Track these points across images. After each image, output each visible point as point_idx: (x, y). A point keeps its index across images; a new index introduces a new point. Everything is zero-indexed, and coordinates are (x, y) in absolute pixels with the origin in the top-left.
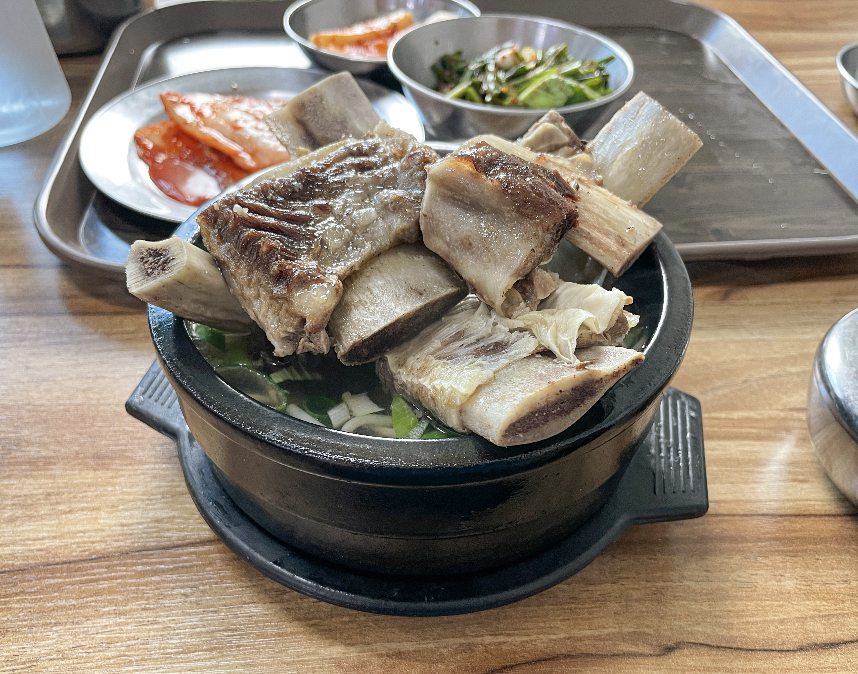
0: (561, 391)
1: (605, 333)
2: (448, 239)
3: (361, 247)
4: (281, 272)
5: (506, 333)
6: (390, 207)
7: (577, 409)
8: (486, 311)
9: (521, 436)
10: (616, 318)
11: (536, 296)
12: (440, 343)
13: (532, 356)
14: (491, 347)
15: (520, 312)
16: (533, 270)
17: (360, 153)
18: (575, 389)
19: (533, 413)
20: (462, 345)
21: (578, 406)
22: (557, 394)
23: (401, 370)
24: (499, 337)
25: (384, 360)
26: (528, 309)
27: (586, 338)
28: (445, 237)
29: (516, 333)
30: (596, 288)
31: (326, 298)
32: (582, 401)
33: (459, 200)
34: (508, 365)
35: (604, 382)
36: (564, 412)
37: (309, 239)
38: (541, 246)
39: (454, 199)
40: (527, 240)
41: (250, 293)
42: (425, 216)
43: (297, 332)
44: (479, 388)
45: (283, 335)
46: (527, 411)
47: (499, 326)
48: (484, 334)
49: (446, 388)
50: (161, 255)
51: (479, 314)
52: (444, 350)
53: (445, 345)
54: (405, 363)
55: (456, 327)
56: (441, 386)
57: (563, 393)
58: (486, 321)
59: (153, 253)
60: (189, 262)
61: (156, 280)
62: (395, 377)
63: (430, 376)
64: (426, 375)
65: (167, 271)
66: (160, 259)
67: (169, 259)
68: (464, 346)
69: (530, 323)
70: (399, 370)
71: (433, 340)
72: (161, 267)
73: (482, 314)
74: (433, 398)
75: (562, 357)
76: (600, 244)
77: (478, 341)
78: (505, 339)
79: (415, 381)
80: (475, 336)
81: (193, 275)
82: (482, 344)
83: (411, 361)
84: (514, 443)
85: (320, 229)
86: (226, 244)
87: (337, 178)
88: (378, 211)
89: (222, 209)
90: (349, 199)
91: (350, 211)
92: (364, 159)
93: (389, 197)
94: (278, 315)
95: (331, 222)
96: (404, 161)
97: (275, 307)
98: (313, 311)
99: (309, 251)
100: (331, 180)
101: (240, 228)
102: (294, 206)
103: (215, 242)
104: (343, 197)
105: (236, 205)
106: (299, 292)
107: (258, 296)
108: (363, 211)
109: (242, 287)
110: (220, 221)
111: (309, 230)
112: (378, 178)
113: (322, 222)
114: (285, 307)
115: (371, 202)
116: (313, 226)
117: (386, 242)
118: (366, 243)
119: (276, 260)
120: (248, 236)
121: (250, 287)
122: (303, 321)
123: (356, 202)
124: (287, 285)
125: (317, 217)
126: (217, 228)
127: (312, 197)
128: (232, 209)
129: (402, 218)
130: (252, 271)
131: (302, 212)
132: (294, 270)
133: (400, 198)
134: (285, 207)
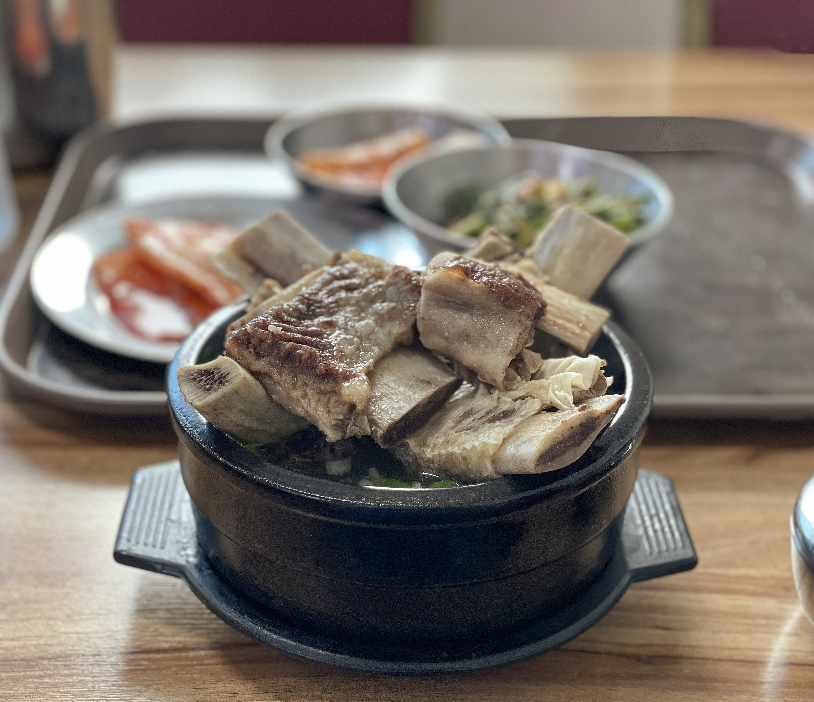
0: (572, 427)
1: (590, 389)
2: (446, 334)
3: (371, 352)
4: (327, 370)
5: (510, 403)
6: (386, 317)
7: (585, 442)
8: (486, 391)
9: (549, 464)
10: (597, 376)
11: (529, 372)
12: (452, 422)
13: (539, 413)
14: (501, 415)
15: (518, 385)
16: (522, 350)
17: (343, 277)
18: (581, 425)
19: (555, 445)
20: (474, 420)
21: (586, 438)
22: (569, 430)
23: (424, 449)
24: (506, 407)
25: (406, 446)
26: (524, 381)
27: (577, 394)
28: (444, 333)
29: (519, 401)
30: (575, 358)
31: (366, 388)
32: (588, 435)
33: (452, 302)
34: (522, 422)
35: (601, 418)
36: (576, 444)
37: (329, 348)
38: (525, 330)
39: (447, 301)
40: (514, 327)
41: (296, 394)
42: (423, 318)
43: (344, 418)
44: (505, 440)
45: (334, 422)
46: (550, 444)
47: (503, 398)
48: (491, 408)
49: (477, 446)
50: (213, 373)
51: (481, 395)
52: (460, 426)
53: (458, 422)
54: (426, 443)
55: (462, 409)
56: (471, 445)
57: (573, 429)
58: (489, 398)
59: (204, 372)
60: (244, 374)
61: (218, 392)
62: (419, 456)
63: (456, 444)
64: (451, 445)
65: (226, 384)
66: (214, 376)
67: (224, 375)
68: (476, 420)
69: (529, 391)
70: (423, 449)
71: (444, 422)
72: (218, 381)
73: (483, 394)
74: (464, 458)
75: (565, 407)
76: (566, 329)
77: (487, 414)
78: (512, 407)
79: (443, 452)
80: (482, 411)
81: (247, 385)
82: (492, 415)
83: (431, 441)
84: (545, 470)
85: (334, 340)
86: (265, 359)
87: (331, 299)
88: (376, 321)
89: (256, 330)
90: (347, 315)
91: (352, 324)
92: (348, 281)
93: (383, 308)
94: (328, 407)
95: (340, 334)
96: (390, 278)
97: (324, 400)
98: (360, 397)
99: (333, 357)
100: (326, 301)
101: (280, 343)
102: (306, 324)
103: (251, 359)
104: (342, 313)
105: (270, 325)
106: (346, 384)
107: (305, 396)
108: (363, 323)
109: (288, 391)
110: (254, 341)
111: (326, 342)
112: (367, 295)
113: (333, 335)
114: (334, 399)
115: (367, 315)
116: (327, 338)
117: (388, 345)
118: (373, 347)
119: (320, 363)
120: (289, 348)
121: (296, 389)
122: (352, 407)
123: (354, 316)
124: (334, 380)
125: (327, 331)
126: (251, 347)
127: (316, 316)
128: (267, 330)
129: (400, 324)
130: (296, 376)
131: (314, 328)
132: (337, 368)
133: (394, 308)
134: (300, 325)
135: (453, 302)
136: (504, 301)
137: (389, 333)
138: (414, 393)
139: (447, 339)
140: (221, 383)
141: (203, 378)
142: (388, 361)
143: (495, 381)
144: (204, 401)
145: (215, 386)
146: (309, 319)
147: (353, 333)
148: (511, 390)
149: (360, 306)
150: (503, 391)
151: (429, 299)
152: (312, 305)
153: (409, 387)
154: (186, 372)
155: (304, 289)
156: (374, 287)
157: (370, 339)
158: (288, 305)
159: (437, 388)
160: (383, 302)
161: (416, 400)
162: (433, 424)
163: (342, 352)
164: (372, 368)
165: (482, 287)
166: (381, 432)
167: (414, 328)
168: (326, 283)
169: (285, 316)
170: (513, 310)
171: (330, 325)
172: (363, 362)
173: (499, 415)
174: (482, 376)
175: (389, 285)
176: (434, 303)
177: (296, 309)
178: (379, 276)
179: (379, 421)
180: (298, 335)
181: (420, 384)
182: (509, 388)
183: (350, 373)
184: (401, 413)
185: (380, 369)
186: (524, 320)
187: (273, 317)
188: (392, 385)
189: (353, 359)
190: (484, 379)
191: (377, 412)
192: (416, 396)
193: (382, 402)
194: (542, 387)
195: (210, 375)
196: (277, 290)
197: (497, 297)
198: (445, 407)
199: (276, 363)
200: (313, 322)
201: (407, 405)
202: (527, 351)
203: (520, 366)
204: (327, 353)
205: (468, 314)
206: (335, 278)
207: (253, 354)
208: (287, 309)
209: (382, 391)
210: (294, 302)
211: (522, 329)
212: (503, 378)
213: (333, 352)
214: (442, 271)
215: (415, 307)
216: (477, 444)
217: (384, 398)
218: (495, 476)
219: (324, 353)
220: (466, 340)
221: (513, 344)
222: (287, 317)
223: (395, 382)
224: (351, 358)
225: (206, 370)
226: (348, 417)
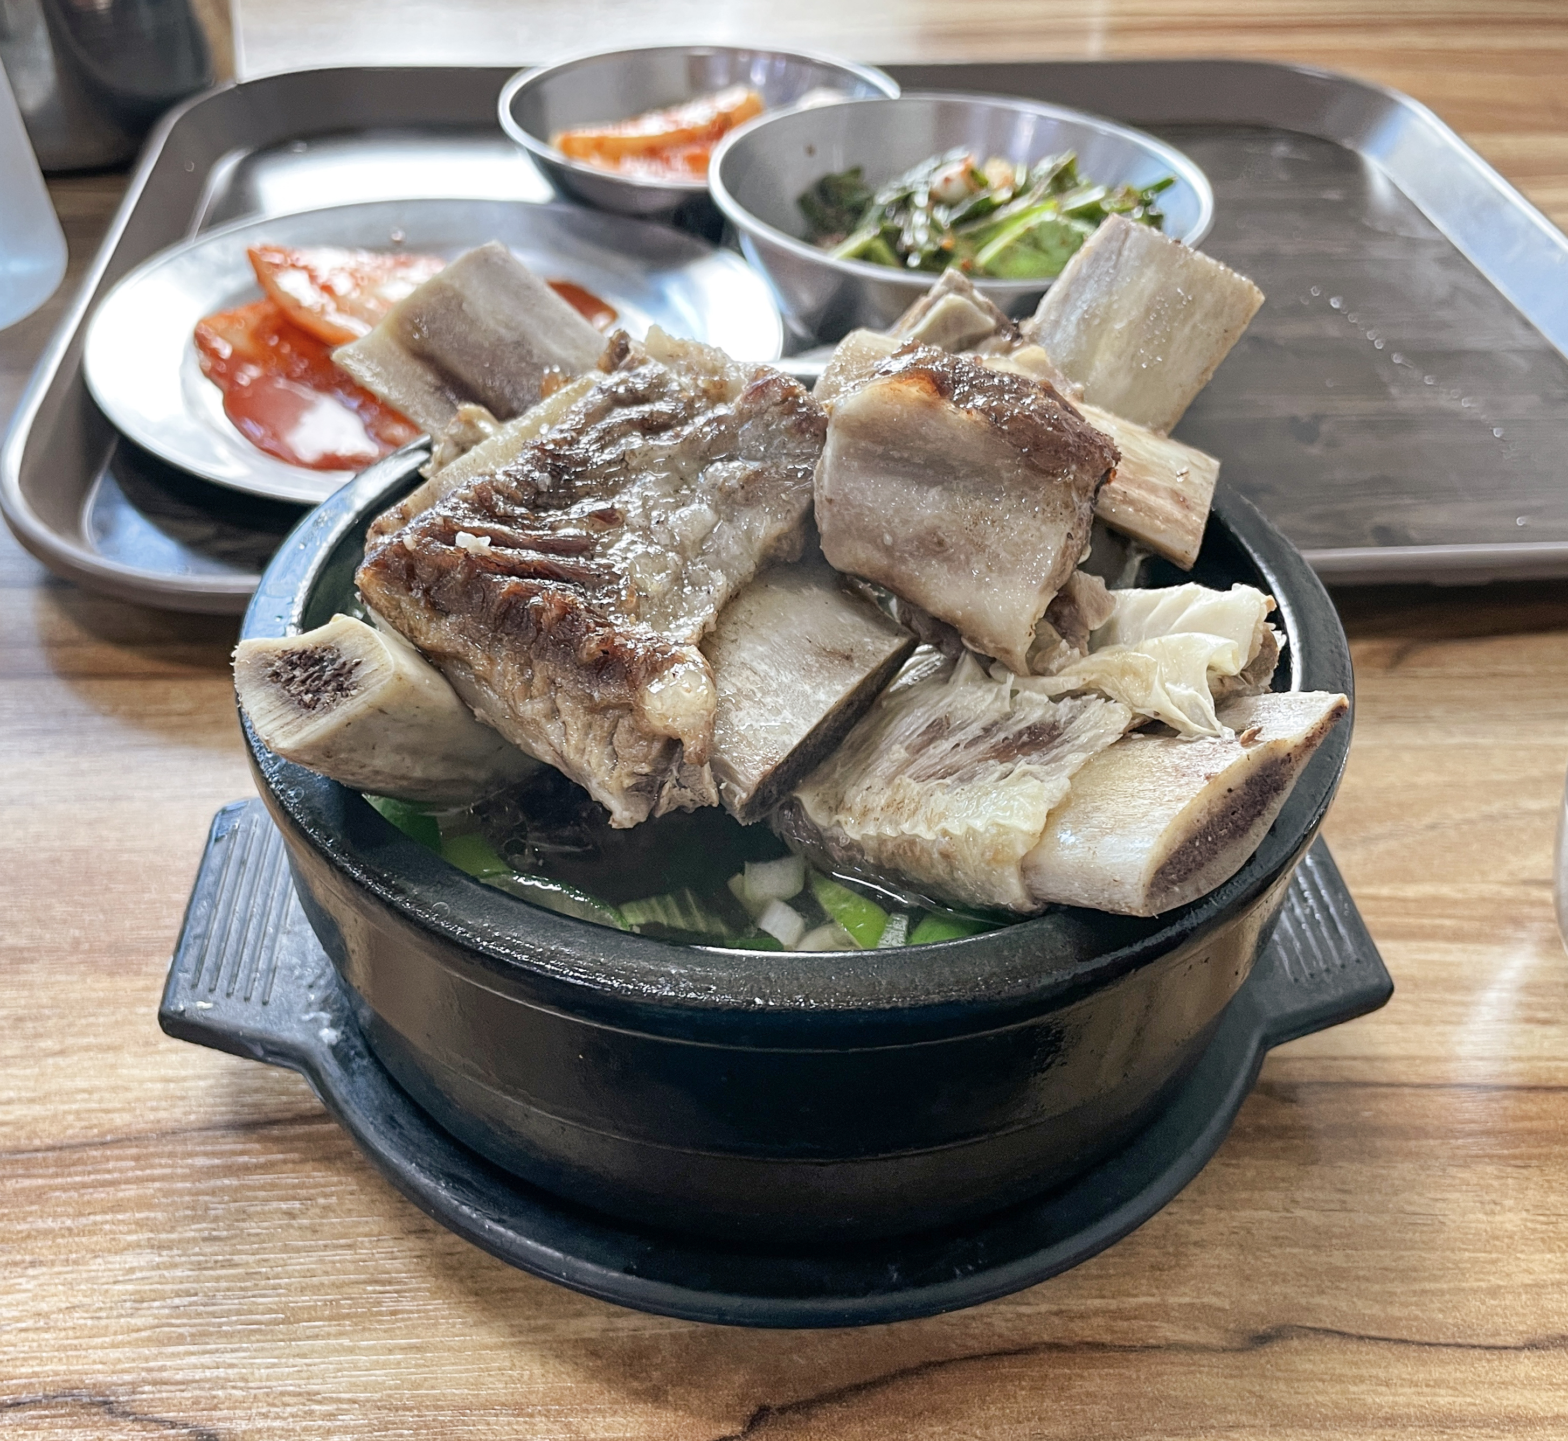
0: (1230, 790)
1: (1244, 672)
2: (888, 539)
3: (707, 584)
4: (605, 652)
5: (1045, 705)
6: (740, 495)
7: (1258, 821)
8: (979, 673)
9: (1177, 889)
10: (1261, 640)
11: (1085, 626)
12: (902, 751)
13: (1125, 738)
14: (1025, 738)
15: (1062, 660)
16: (1071, 573)
17: (635, 398)
18: (1250, 782)
19: (1191, 841)
20: (956, 746)
21: (1259, 813)
22: (1224, 796)
23: (841, 817)
24: (1035, 715)
25: (795, 806)
26: (1077, 651)
28: (881, 536)
29: (1067, 701)
30: (1198, 592)
31: (706, 692)
32: (1265, 803)
33: (903, 460)
34: (1087, 764)
35: (1293, 759)
36: (1240, 831)
37: (610, 582)
38: (1078, 524)
40: (1054, 519)
41: (531, 709)
42: (830, 501)
43: (654, 771)
44: (1051, 817)
45: (628, 782)
46: (1180, 837)
47: (1026, 693)
48: (996, 716)
49: (982, 830)
50: (322, 659)
51: (966, 680)
52: (923, 761)
53: (917, 750)
54: (842, 801)
55: (923, 714)
56: (964, 829)
57: (1233, 794)
58: (990, 690)
59: (300, 658)
60: (397, 664)
61: (332, 714)
62: (829, 833)
63: (920, 816)
64: (909, 817)
65: (353, 692)
66: (323, 669)
67: (347, 667)
68: (962, 746)
69: (1093, 677)
70: (837, 817)
71: (883, 746)
72: (334, 684)
73: (971, 679)
74: (945, 856)
75: (1196, 727)
76: (1151, 511)
77: (987, 730)
78: (1049, 719)
79: (889, 831)
80: (974, 725)
81: (407, 691)
82: (1002, 736)
83: (856, 797)
84: (1167, 905)
85: (619, 559)
86: (452, 618)
87: (607, 456)
88: (715, 508)
89: (425, 545)
90: (649, 493)
91: (660, 515)
92: (646, 408)
93: (732, 476)
94: (611, 743)
95: (634, 542)
96: (745, 399)
97: (602, 727)
98: (691, 720)
99: (620, 606)
100: (599, 459)
101: (485, 579)
102: (551, 519)
103: (419, 617)
104: (635, 490)
105: (461, 534)
106: (655, 687)
107: (554, 713)
108: (685, 512)
109: (512, 703)
110: (424, 572)
111: (599, 565)
112: (692, 441)
113: (617, 546)
114: (625, 723)
115: (693, 491)
116: (603, 555)
117: (749, 566)
118: (712, 573)
119: (588, 632)
120: (509, 592)
121: (531, 698)
122: (673, 744)
123: (665, 496)
124: (626, 677)
125: (602, 537)
126: (418, 588)
127: (574, 498)
128: (453, 544)
129: (774, 514)
130: (529, 664)
131: (571, 531)
132: (630, 645)
133: (758, 474)
134: (537, 524)
135: (906, 461)
136: (1028, 455)
137: (749, 534)
138: (815, 688)
139: (888, 550)
140: (340, 688)
141: (297, 672)
142: (748, 605)
143: (1007, 652)
144: (297, 737)
145: (325, 697)
146: (559, 508)
147: (665, 539)
148: (1043, 673)
149: (676, 470)
150: (1025, 676)
151: (843, 452)
152: (565, 470)
153: (803, 672)
154: (255, 657)
155: (544, 429)
156: (709, 423)
157: (704, 553)
158: (507, 474)
159: (868, 670)
160: (731, 458)
161: (821, 705)
162: (855, 749)
163: (639, 589)
164: (712, 628)
165: (976, 422)
166: (742, 796)
167: (808, 520)
168: (594, 416)
169: (500, 503)
170: (1050, 478)
171: (608, 518)
172: (690, 613)
173: (1020, 737)
174: (973, 640)
175: (743, 417)
176: (856, 464)
177: (527, 483)
178: (717, 394)
179: (736, 767)
180: (531, 555)
181: (825, 661)
182: (1039, 667)
183: (665, 653)
184: (788, 742)
185: (730, 627)
186: (1076, 499)
187: (472, 504)
188: (762, 667)
189: (667, 607)
190: (982, 646)
191: (731, 742)
192: (821, 696)
193: (741, 714)
194: (1126, 670)
195: (312, 666)
196: (486, 426)
197: (1014, 446)
198: (880, 706)
199: (479, 630)
200: (567, 514)
201: (801, 721)
202: (1082, 576)
203: (1066, 611)
204: (606, 595)
205: (940, 488)
206: (617, 401)
207: (422, 604)
208: (503, 484)
209: (739, 685)
210: (520, 464)
211: (1070, 525)
212: (1028, 646)
213: (618, 592)
214: (879, 383)
215: (808, 474)
216: (979, 825)
217: (746, 704)
218: (1029, 906)
219: (597, 598)
220: (935, 554)
221: (1054, 563)
222: (505, 504)
223: (767, 660)
224: (661, 605)
225: (305, 652)
226: (662, 767)
